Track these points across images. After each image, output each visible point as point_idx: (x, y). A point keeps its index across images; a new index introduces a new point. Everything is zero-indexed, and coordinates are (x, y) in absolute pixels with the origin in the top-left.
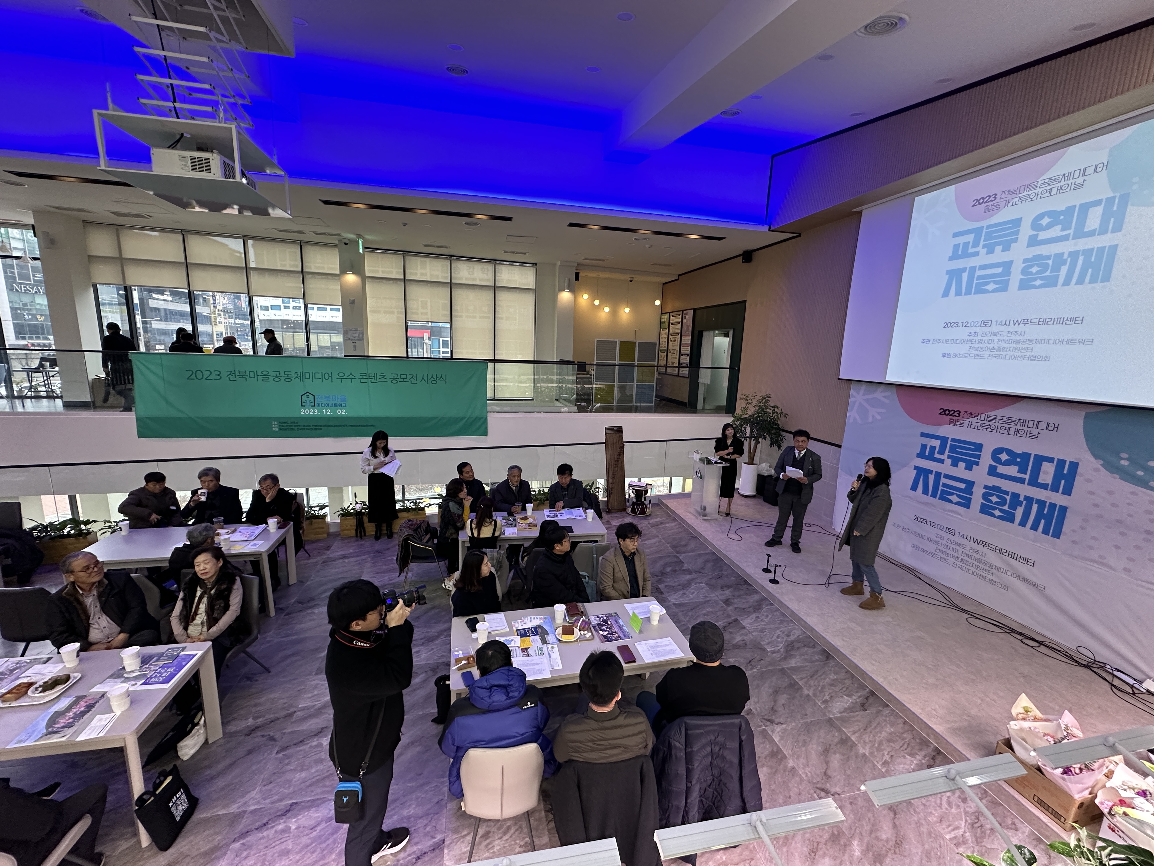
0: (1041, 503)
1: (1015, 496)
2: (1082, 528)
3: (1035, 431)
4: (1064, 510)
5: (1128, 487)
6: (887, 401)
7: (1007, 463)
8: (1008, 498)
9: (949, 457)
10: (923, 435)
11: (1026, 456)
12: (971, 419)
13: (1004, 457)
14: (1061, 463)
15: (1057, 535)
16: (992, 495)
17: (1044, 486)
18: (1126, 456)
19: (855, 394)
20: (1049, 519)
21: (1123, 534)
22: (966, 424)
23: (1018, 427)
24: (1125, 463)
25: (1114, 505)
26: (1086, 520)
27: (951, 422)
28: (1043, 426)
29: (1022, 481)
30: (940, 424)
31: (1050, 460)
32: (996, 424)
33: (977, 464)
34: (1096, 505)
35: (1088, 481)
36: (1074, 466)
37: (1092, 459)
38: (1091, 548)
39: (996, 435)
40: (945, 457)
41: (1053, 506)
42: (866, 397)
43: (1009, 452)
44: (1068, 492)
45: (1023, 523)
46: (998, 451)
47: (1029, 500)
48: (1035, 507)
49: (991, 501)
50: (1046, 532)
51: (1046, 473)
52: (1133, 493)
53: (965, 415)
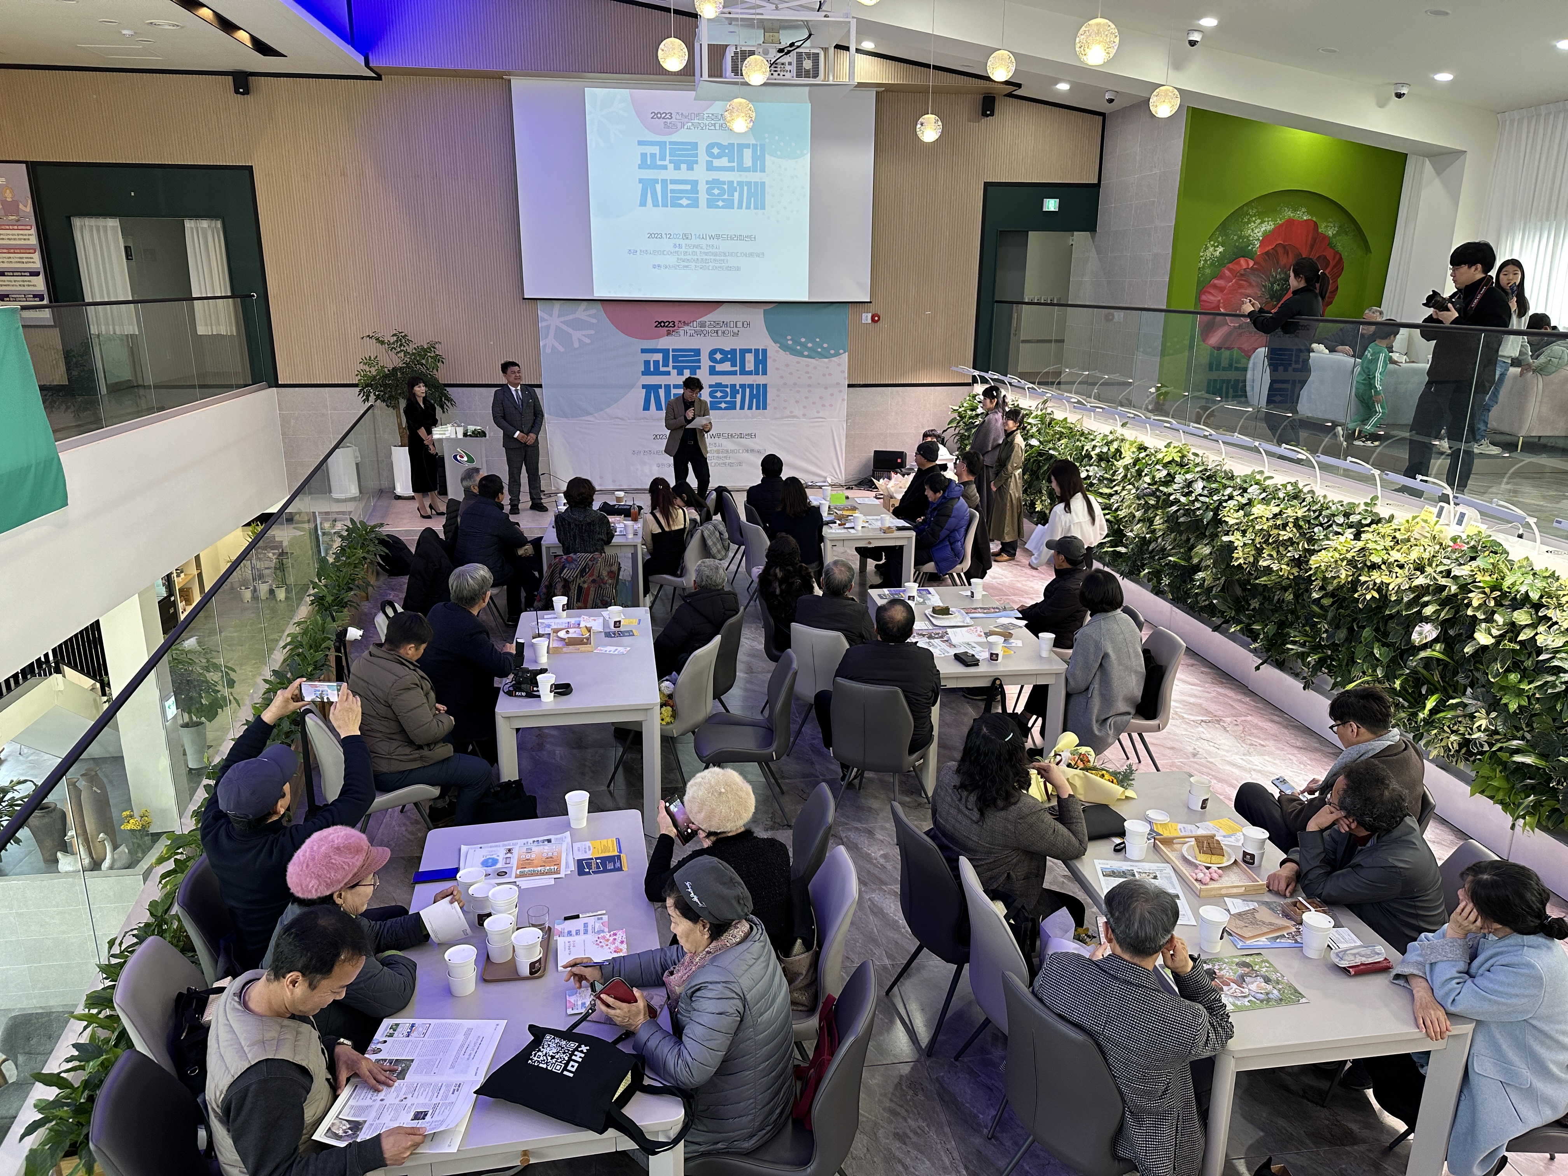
0: (751, 386)
1: (733, 386)
2: (778, 396)
3: (735, 330)
4: (765, 386)
5: (794, 359)
6: (595, 321)
7: (722, 361)
8: (728, 390)
9: (674, 367)
10: (643, 351)
11: (733, 351)
12: (686, 328)
13: (718, 356)
14: (757, 351)
15: (765, 408)
16: (716, 392)
17: (750, 373)
18: (789, 337)
19: (546, 316)
20: (757, 397)
21: (798, 392)
22: (682, 332)
23: (723, 329)
24: (790, 342)
25: (791, 374)
26: (778, 390)
27: (669, 333)
28: (740, 324)
29: (734, 373)
30: (659, 337)
31: (750, 351)
32: (707, 329)
33: (699, 367)
34: (782, 377)
35: (774, 360)
36: (765, 351)
37: (773, 344)
38: (785, 408)
39: (708, 338)
40: (670, 369)
41: (758, 386)
42: (563, 319)
43: (722, 351)
44: (765, 373)
45: (742, 408)
46: (713, 352)
47: (743, 386)
48: (748, 390)
49: (716, 397)
50: (758, 408)
51: (749, 362)
52: (798, 363)
53: (680, 325)
